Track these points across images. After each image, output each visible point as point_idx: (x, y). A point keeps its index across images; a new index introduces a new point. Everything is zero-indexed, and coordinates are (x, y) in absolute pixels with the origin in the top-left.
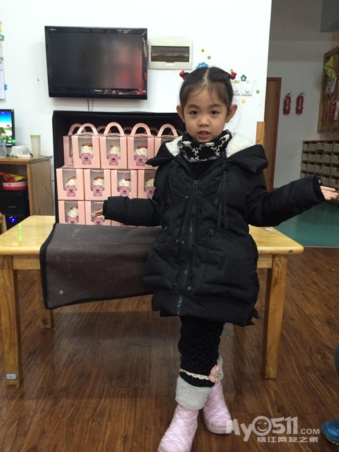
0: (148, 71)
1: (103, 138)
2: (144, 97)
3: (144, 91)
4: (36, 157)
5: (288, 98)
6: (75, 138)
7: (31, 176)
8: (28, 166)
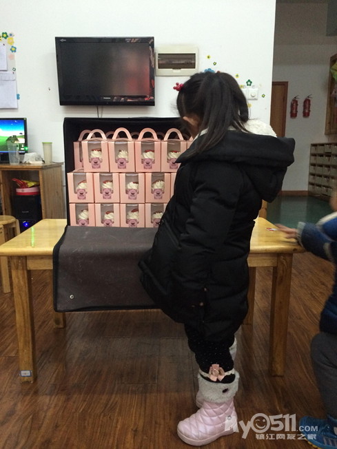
0: (155, 78)
1: (112, 143)
2: (152, 103)
3: (152, 98)
4: (48, 163)
5: (295, 102)
6: (85, 143)
7: (44, 181)
8: (40, 172)
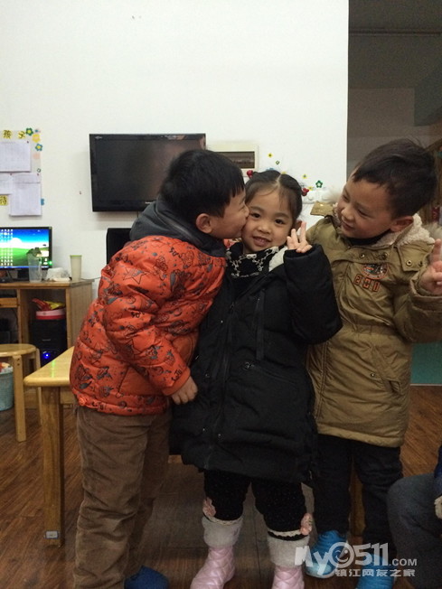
8: (67, 291)
